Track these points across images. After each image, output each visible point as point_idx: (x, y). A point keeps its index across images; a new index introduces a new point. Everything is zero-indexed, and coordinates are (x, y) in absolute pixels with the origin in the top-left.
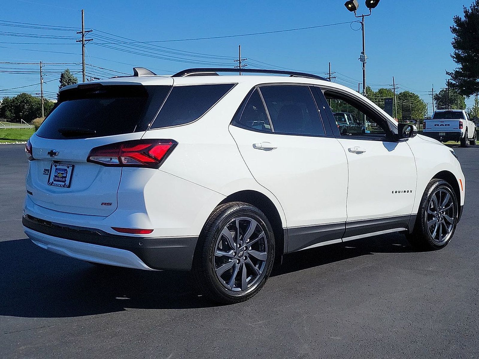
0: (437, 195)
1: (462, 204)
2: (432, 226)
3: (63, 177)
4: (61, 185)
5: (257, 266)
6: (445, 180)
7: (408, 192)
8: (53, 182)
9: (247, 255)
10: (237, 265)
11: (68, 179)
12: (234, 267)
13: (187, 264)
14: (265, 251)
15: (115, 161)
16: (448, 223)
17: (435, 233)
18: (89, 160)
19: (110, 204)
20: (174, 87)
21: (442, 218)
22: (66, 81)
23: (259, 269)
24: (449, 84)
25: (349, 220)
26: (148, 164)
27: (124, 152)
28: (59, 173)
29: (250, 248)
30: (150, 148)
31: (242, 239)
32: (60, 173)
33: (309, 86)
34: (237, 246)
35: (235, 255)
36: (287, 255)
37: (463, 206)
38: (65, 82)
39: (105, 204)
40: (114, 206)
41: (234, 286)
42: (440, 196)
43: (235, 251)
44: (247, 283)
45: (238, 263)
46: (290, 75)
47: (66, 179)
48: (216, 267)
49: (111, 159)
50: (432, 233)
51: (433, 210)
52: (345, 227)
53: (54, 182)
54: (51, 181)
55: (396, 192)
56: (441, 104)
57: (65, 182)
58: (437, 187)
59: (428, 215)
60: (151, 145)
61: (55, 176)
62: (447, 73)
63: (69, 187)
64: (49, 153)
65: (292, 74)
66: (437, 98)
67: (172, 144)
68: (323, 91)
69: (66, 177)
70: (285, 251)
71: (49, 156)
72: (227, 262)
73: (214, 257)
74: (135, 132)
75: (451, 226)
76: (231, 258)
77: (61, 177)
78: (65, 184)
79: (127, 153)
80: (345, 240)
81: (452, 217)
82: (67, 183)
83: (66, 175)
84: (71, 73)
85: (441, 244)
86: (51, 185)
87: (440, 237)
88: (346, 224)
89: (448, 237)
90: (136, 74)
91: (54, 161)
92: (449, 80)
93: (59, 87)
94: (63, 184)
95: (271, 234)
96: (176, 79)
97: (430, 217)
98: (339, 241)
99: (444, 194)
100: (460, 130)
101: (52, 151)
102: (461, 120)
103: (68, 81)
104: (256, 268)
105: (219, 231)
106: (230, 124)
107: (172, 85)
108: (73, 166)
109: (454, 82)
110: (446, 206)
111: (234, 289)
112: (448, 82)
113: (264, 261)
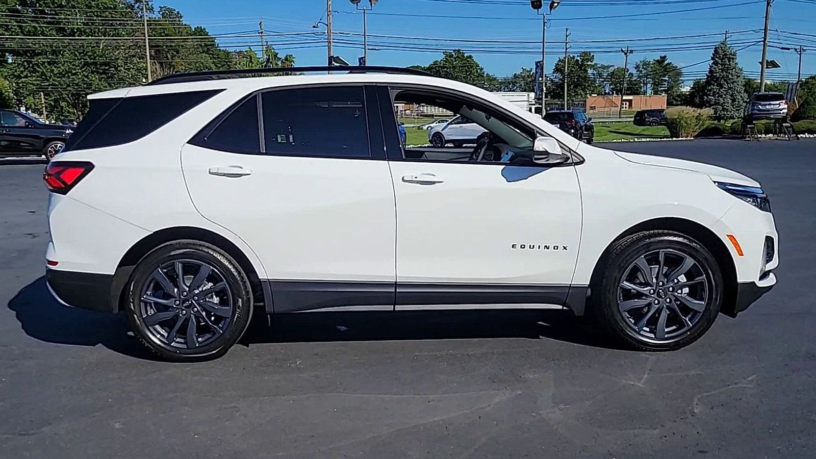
7: (556, 248)
12: (177, 318)
17: (644, 322)
22: (720, 56)
38: (718, 58)
42: (662, 261)
45: (184, 315)
52: (396, 289)
55: (523, 247)
68: (395, 92)
73: (141, 302)
76: (170, 307)
81: (702, 300)
84: (728, 46)
88: (396, 285)
93: (710, 66)
103: (723, 57)
111: (175, 345)
113: (227, 318)
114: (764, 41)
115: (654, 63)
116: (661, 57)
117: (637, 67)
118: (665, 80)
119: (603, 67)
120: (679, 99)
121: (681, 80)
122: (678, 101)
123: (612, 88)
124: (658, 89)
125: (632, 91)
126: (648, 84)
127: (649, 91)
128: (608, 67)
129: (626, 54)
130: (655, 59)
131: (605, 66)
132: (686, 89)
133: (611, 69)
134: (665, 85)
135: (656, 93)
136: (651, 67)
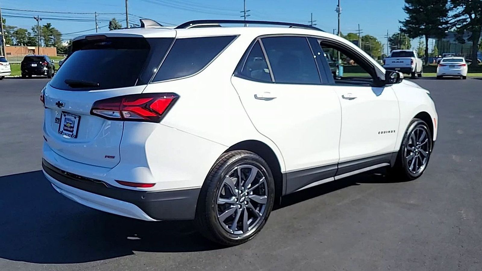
0: (415, 133)
1: (434, 139)
2: (410, 160)
3: (71, 127)
4: (69, 135)
5: (258, 208)
6: (422, 119)
7: (392, 132)
8: (62, 131)
9: (249, 200)
10: (239, 210)
11: (75, 129)
12: (236, 212)
13: (190, 214)
14: (265, 195)
15: (117, 114)
16: (423, 157)
17: (412, 166)
18: (92, 113)
19: (113, 157)
20: (177, 39)
21: (418, 153)
22: (113, 27)
23: (260, 212)
24: (401, 30)
25: (341, 160)
26: (149, 118)
27: (125, 106)
28: (67, 123)
29: (252, 193)
30: (151, 102)
31: (243, 186)
32: (69, 123)
33: (307, 37)
34: (239, 192)
35: (237, 201)
36: (286, 196)
37: (435, 141)
39: (109, 157)
40: (116, 160)
41: (236, 229)
42: (418, 134)
43: (236, 197)
44: (248, 226)
45: (240, 208)
46: (289, 26)
47: (74, 129)
48: (218, 213)
49: (113, 113)
50: (410, 166)
51: (411, 146)
52: (338, 167)
53: (64, 131)
54: (62, 129)
55: (382, 133)
56: (393, 44)
57: (73, 132)
58: (415, 126)
59: (407, 150)
60: (152, 99)
61: (64, 125)
62: (400, 22)
63: (76, 137)
64: (57, 104)
65: (291, 25)
66: (390, 40)
67: (173, 98)
68: (319, 42)
69: (73, 127)
70: (284, 193)
71: (56, 107)
72: (229, 208)
73: (217, 205)
74: (136, 85)
75: (425, 159)
76: (233, 204)
77: (69, 127)
78: (73, 134)
79: (128, 107)
80: (337, 178)
81: (426, 151)
82: (75, 133)
83: (74, 126)
84: (117, 21)
85: (416, 175)
86: (61, 134)
87: (416, 169)
88: (338, 164)
89: (422, 168)
90: (143, 26)
91: (62, 111)
92: (401, 27)
94: (71, 133)
95: (271, 179)
96: (179, 30)
97: (409, 152)
98: (331, 179)
99: (421, 132)
100: (411, 66)
101: (59, 102)
102: (412, 58)
103: (115, 27)
104: (257, 211)
105: (221, 180)
106: (232, 75)
107: (174, 37)
108: (80, 117)
109: (404, 28)
110: (422, 142)
111: (236, 233)
112: (400, 28)
113: (264, 204)
114: (127, 20)
115: (44, 27)
116: (47, 24)
117: (33, 29)
118: (52, 38)
119: (10, 27)
120: (62, 50)
121: (62, 39)
122: (61, 51)
123: (18, 42)
124: (48, 43)
125: (31, 44)
126: (42, 40)
127: (43, 44)
128: (13, 28)
129: (37, 20)
130: (44, 25)
131: (11, 27)
132: (65, 44)
133: (16, 29)
134: (52, 41)
135: (47, 46)
136: (42, 30)
